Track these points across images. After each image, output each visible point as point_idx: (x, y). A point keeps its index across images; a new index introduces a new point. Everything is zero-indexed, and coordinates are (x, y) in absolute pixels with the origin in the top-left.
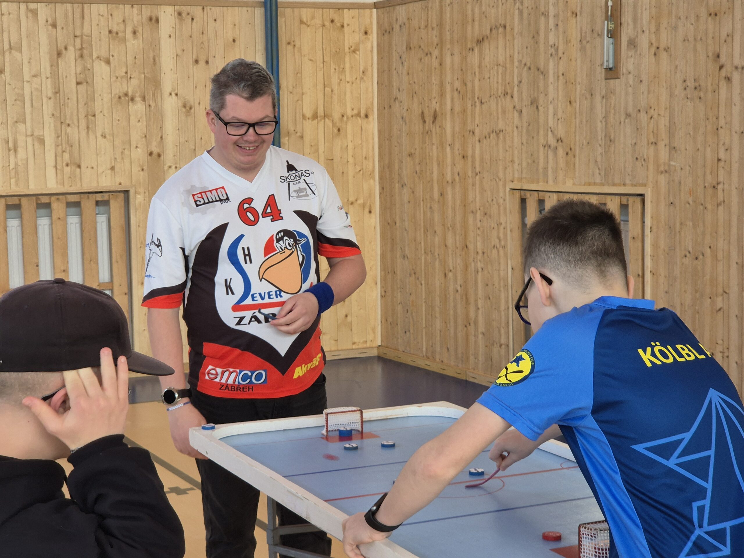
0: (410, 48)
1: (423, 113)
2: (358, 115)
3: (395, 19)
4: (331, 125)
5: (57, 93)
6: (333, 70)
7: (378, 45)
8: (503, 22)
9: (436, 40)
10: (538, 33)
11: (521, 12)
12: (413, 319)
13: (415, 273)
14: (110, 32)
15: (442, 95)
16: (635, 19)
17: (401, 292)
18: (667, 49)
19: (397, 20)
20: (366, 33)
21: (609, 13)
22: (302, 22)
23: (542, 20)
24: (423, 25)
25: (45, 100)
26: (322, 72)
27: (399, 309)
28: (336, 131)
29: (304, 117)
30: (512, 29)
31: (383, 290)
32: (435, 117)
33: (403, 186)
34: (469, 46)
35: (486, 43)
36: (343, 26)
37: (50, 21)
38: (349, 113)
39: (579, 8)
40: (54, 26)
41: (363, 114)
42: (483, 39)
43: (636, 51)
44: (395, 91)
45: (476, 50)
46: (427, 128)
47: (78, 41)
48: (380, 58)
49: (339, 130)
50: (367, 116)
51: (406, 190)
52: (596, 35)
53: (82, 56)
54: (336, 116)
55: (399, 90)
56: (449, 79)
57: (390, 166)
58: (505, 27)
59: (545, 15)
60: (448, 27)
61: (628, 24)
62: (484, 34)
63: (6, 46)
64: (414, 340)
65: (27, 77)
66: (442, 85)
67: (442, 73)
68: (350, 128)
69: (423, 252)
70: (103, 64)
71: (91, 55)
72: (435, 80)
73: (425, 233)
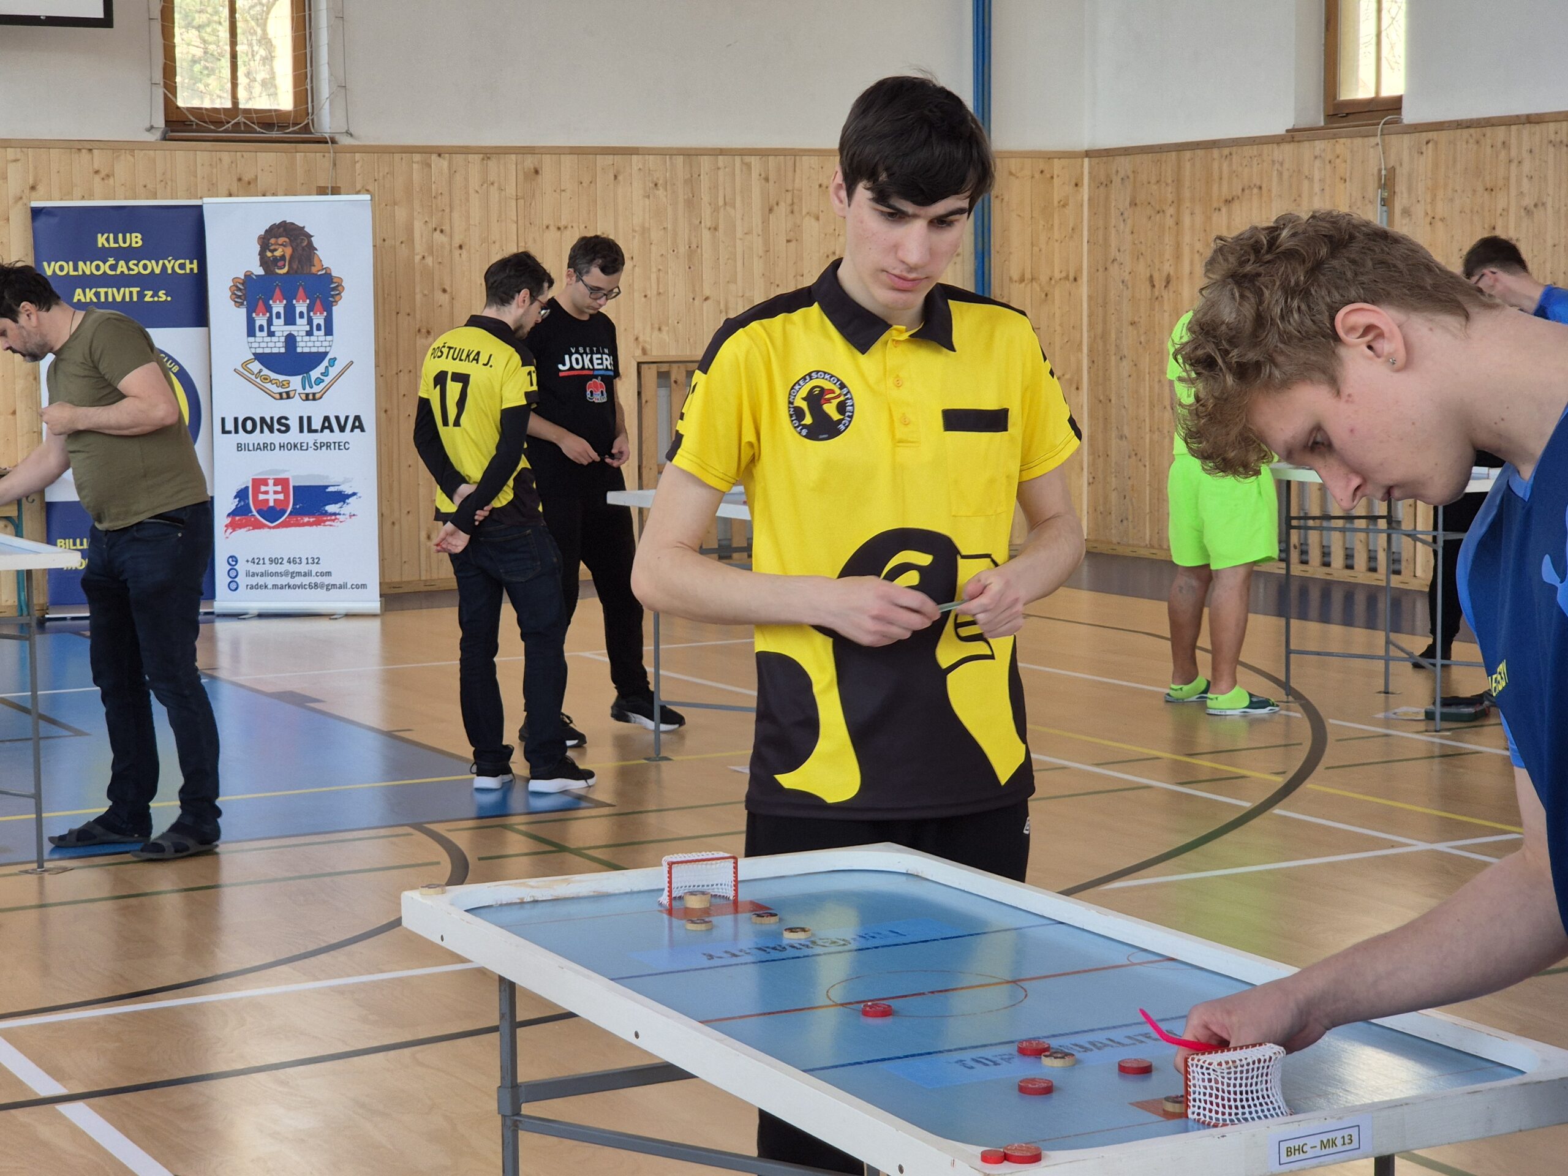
0: (1136, 204)
1: (1151, 277)
2: (1067, 278)
3: (1114, 171)
4: (1038, 289)
5: (767, 251)
6: (1041, 227)
7: (1089, 200)
8: (1258, 183)
9: (1170, 197)
10: (1300, 196)
11: (1280, 174)
12: (1132, 505)
13: (1136, 454)
14: (820, 186)
15: (1178, 257)
16: (1410, 189)
17: (1116, 476)
18: (1442, 220)
19: (1117, 172)
20: (1076, 185)
21: (1383, 181)
22: (1011, 174)
23: (1306, 183)
24: (1153, 180)
25: (756, 259)
26: (1030, 229)
27: (1114, 497)
28: (1043, 295)
29: (1011, 279)
30: (1270, 190)
31: (1091, 476)
32: (1168, 282)
33: (1121, 359)
34: (1215, 205)
35: (1236, 203)
36: (1052, 177)
37: (763, 176)
38: (1057, 275)
39: (1348, 175)
40: (767, 180)
41: (1071, 278)
42: (1233, 199)
43: (1410, 220)
44: (1113, 252)
45: (1224, 210)
46: (1157, 294)
47: (789, 195)
48: (1093, 213)
49: (1046, 295)
50: (1075, 279)
51: (1125, 363)
52: (1367, 201)
53: (792, 212)
54: (1044, 279)
55: (1119, 251)
56: (1187, 239)
57: (1104, 336)
58: (1260, 188)
59: (1310, 179)
60: (1187, 184)
61: (1402, 193)
62: (1234, 193)
63: (721, 203)
64: (1134, 528)
65: (739, 234)
66: (1178, 246)
67: (1178, 234)
68: (1057, 294)
69: (1148, 429)
70: (813, 220)
71: (801, 211)
72: (1169, 239)
73: (1151, 409)
